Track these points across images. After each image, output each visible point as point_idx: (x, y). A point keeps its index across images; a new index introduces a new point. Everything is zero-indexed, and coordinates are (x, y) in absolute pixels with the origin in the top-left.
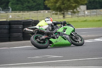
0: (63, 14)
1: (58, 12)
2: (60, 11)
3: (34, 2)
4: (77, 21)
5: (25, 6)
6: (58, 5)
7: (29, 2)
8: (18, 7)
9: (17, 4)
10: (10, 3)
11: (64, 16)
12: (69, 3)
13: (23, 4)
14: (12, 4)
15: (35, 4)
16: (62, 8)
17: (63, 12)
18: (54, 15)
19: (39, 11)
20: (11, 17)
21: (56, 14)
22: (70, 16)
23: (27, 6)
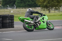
0: (49, 10)
1: (45, 9)
2: (46, 8)
3: (33, 1)
4: (56, 15)
5: (26, 4)
6: (45, 4)
7: (29, 2)
8: (21, 5)
9: (21, 3)
10: (16, 2)
11: (49, 12)
12: (53, 2)
13: (25, 3)
14: (18, 3)
15: (33, 3)
16: (48, 6)
17: (48, 9)
18: (43, 11)
19: (36, 8)
20: (12, 12)
21: (44, 10)
22: (54, 11)
23: (28, 4)
